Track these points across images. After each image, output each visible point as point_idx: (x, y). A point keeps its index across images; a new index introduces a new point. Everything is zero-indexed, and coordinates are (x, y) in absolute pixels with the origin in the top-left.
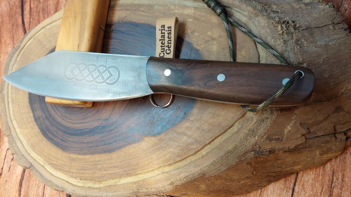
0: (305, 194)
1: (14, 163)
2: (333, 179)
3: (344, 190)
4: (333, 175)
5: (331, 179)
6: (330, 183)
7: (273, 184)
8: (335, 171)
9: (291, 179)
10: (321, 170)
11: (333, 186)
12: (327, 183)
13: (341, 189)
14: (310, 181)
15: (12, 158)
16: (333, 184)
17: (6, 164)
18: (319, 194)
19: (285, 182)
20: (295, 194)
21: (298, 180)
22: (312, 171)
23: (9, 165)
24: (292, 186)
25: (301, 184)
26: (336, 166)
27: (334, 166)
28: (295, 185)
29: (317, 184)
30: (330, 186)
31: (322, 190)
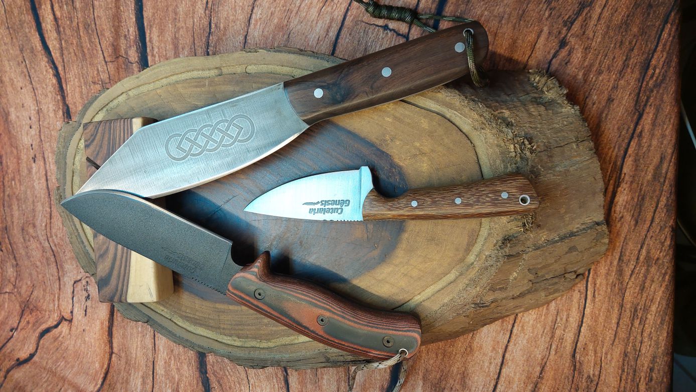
0: (524, 337)
1: (91, 303)
2: (556, 320)
3: (567, 331)
4: (557, 314)
5: (555, 320)
6: (553, 324)
7: (487, 326)
8: (559, 310)
9: (509, 319)
10: (545, 309)
11: (555, 327)
12: (550, 323)
13: (564, 331)
14: (531, 322)
15: (87, 295)
16: (556, 325)
17: (76, 305)
18: (540, 336)
19: (502, 323)
20: (513, 336)
21: (517, 320)
22: (534, 311)
23: (82, 306)
24: (510, 327)
25: (520, 325)
26: (561, 305)
27: (560, 304)
28: (513, 326)
29: (538, 325)
30: (553, 327)
31: (543, 332)
